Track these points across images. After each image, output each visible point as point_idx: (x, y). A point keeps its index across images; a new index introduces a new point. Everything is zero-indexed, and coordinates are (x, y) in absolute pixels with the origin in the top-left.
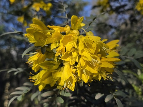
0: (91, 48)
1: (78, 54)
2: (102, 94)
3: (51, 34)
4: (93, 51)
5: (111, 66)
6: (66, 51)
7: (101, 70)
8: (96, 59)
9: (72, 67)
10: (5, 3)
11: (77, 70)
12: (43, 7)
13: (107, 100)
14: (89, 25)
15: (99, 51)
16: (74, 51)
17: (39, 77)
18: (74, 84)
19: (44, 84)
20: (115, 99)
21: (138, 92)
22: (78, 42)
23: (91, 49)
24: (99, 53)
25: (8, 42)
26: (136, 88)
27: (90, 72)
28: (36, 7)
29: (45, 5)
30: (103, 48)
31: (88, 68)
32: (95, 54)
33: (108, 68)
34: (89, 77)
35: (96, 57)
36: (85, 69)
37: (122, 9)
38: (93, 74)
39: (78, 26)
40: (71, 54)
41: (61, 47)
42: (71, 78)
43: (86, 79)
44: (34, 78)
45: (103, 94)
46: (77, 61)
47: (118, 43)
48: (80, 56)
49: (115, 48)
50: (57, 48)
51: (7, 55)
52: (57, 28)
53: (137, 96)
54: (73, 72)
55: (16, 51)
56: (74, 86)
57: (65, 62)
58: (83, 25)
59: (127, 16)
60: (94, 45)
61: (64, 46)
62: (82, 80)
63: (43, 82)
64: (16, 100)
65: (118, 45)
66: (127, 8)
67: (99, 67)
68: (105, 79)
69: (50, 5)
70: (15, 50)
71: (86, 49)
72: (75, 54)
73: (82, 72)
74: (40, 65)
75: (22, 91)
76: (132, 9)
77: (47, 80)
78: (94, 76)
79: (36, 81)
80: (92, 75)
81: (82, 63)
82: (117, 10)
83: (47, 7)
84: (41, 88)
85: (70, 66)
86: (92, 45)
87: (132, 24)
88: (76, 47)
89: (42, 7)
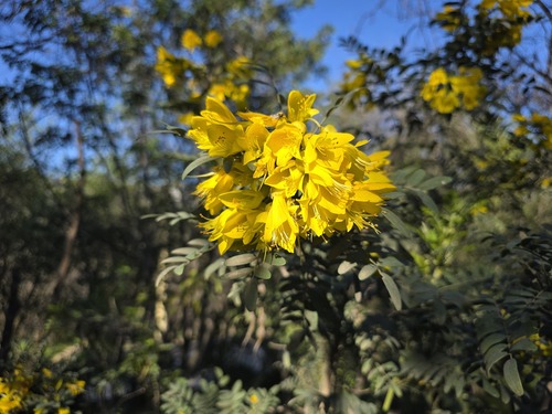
0: (332, 160)
1: (303, 172)
2: (352, 262)
3: (245, 129)
4: (336, 166)
5: (376, 199)
6: (276, 166)
7: (354, 208)
8: (343, 182)
9: (289, 203)
10: (159, 96)
11: (299, 210)
12: (232, 93)
13: (363, 275)
14: (328, 115)
15: (349, 166)
16: (294, 167)
17: (219, 224)
18: (293, 239)
19: (229, 239)
20: (381, 274)
21: (424, 267)
22: (302, 148)
23: (331, 163)
24: (348, 171)
25: (164, 172)
26: (418, 258)
27: (328, 211)
28: (217, 93)
29: (236, 89)
30: (358, 160)
31: (324, 203)
32: (340, 172)
33: (368, 203)
34: (325, 225)
35: (343, 178)
36: (318, 206)
37: (391, 100)
38: (336, 216)
39: (302, 115)
40: (287, 173)
41: (267, 159)
42: (286, 224)
43: (318, 228)
44: (207, 226)
45: (355, 264)
46: (300, 189)
47: (387, 158)
48: (307, 177)
49: (382, 168)
50: (257, 160)
51: (163, 196)
52: (258, 118)
53: (421, 275)
54: (290, 213)
55: (181, 189)
56: (293, 242)
57: (274, 190)
58: (313, 112)
59: (401, 114)
60: (339, 153)
61: (272, 155)
62: (310, 231)
63: (228, 234)
64: (171, 272)
65: (388, 162)
66: (401, 97)
67: (349, 201)
68: (361, 227)
69: (245, 89)
70: (178, 187)
71: (319, 161)
72: (295, 174)
73: (311, 213)
74: (221, 198)
75: (184, 256)
76: (413, 99)
77: (235, 229)
78: (338, 220)
79: (213, 232)
80: (332, 219)
81: (311, 192)
82: (382, 102)
83: (239, 93)
84: (223, 247)
85: (286, 199)
86: (333, 154)
87: (411, 129)
88: (298, 156)
89: (228, 92)
